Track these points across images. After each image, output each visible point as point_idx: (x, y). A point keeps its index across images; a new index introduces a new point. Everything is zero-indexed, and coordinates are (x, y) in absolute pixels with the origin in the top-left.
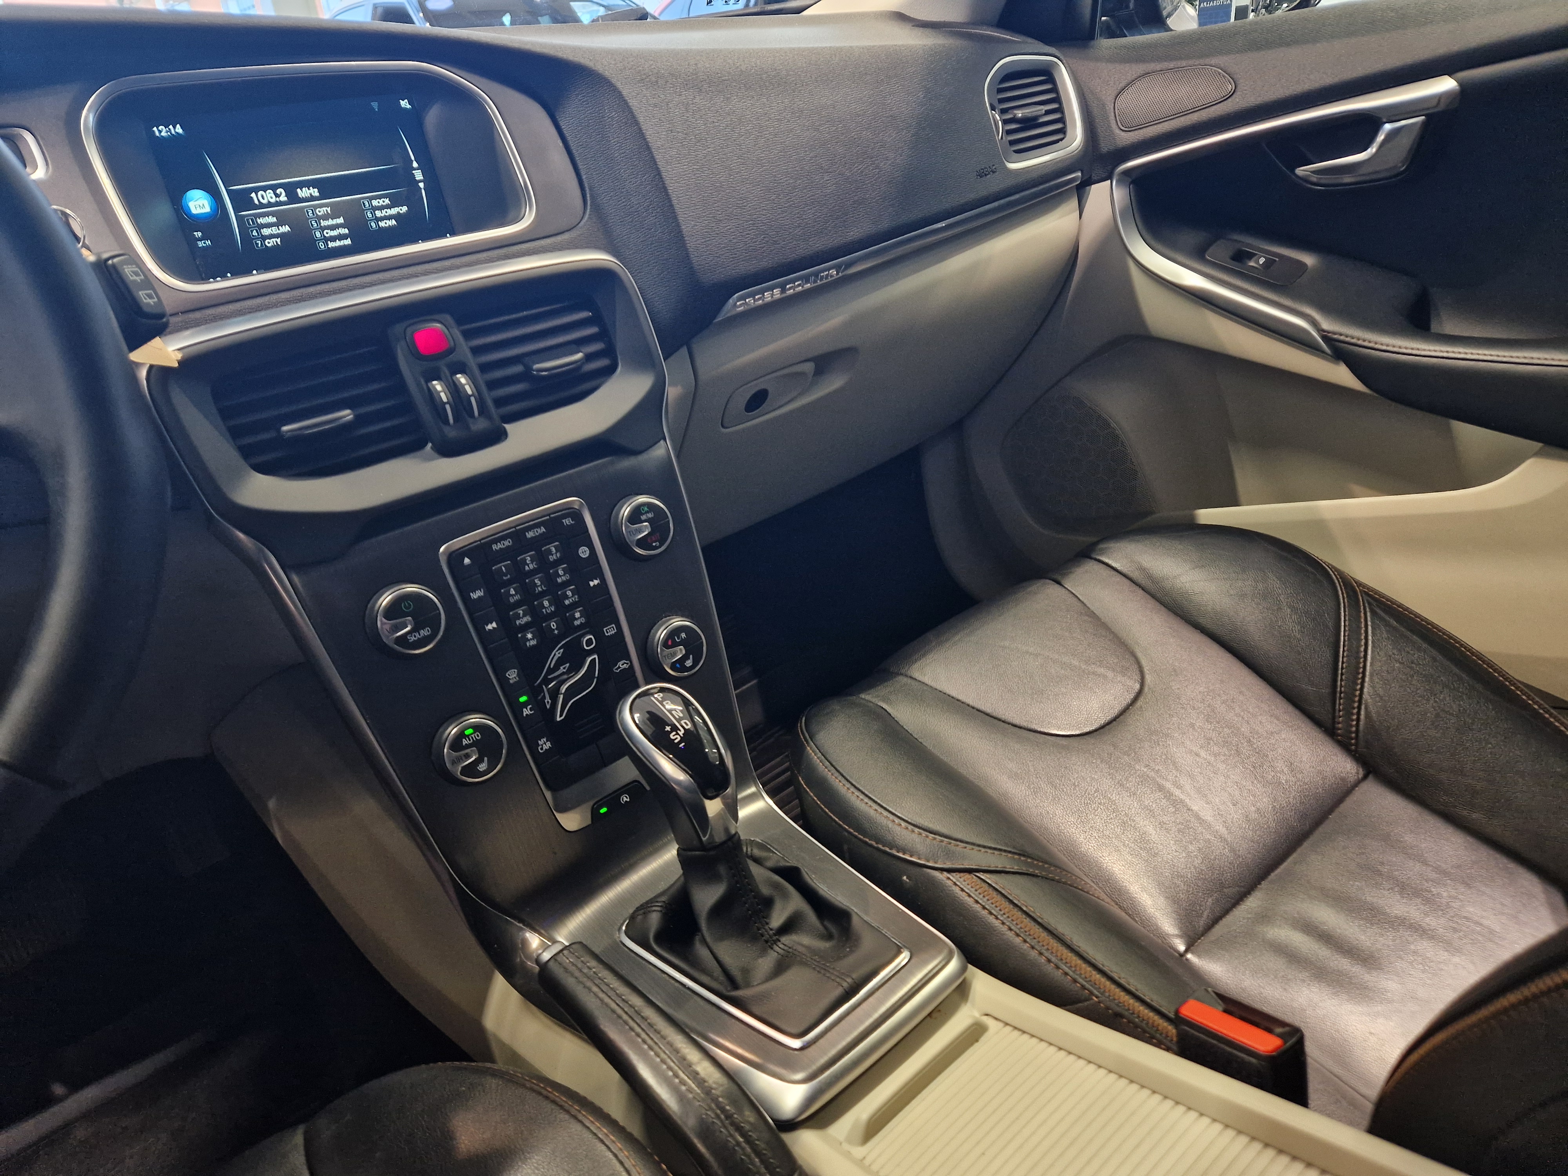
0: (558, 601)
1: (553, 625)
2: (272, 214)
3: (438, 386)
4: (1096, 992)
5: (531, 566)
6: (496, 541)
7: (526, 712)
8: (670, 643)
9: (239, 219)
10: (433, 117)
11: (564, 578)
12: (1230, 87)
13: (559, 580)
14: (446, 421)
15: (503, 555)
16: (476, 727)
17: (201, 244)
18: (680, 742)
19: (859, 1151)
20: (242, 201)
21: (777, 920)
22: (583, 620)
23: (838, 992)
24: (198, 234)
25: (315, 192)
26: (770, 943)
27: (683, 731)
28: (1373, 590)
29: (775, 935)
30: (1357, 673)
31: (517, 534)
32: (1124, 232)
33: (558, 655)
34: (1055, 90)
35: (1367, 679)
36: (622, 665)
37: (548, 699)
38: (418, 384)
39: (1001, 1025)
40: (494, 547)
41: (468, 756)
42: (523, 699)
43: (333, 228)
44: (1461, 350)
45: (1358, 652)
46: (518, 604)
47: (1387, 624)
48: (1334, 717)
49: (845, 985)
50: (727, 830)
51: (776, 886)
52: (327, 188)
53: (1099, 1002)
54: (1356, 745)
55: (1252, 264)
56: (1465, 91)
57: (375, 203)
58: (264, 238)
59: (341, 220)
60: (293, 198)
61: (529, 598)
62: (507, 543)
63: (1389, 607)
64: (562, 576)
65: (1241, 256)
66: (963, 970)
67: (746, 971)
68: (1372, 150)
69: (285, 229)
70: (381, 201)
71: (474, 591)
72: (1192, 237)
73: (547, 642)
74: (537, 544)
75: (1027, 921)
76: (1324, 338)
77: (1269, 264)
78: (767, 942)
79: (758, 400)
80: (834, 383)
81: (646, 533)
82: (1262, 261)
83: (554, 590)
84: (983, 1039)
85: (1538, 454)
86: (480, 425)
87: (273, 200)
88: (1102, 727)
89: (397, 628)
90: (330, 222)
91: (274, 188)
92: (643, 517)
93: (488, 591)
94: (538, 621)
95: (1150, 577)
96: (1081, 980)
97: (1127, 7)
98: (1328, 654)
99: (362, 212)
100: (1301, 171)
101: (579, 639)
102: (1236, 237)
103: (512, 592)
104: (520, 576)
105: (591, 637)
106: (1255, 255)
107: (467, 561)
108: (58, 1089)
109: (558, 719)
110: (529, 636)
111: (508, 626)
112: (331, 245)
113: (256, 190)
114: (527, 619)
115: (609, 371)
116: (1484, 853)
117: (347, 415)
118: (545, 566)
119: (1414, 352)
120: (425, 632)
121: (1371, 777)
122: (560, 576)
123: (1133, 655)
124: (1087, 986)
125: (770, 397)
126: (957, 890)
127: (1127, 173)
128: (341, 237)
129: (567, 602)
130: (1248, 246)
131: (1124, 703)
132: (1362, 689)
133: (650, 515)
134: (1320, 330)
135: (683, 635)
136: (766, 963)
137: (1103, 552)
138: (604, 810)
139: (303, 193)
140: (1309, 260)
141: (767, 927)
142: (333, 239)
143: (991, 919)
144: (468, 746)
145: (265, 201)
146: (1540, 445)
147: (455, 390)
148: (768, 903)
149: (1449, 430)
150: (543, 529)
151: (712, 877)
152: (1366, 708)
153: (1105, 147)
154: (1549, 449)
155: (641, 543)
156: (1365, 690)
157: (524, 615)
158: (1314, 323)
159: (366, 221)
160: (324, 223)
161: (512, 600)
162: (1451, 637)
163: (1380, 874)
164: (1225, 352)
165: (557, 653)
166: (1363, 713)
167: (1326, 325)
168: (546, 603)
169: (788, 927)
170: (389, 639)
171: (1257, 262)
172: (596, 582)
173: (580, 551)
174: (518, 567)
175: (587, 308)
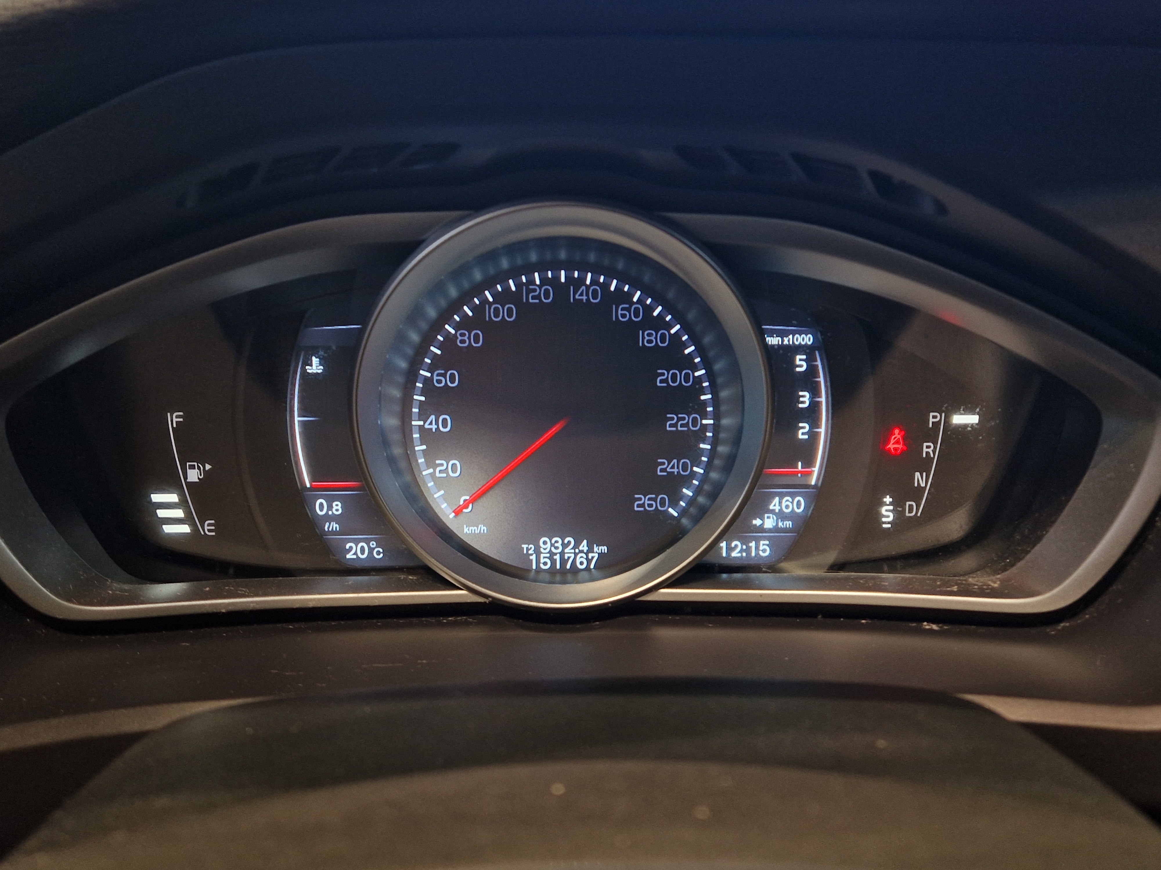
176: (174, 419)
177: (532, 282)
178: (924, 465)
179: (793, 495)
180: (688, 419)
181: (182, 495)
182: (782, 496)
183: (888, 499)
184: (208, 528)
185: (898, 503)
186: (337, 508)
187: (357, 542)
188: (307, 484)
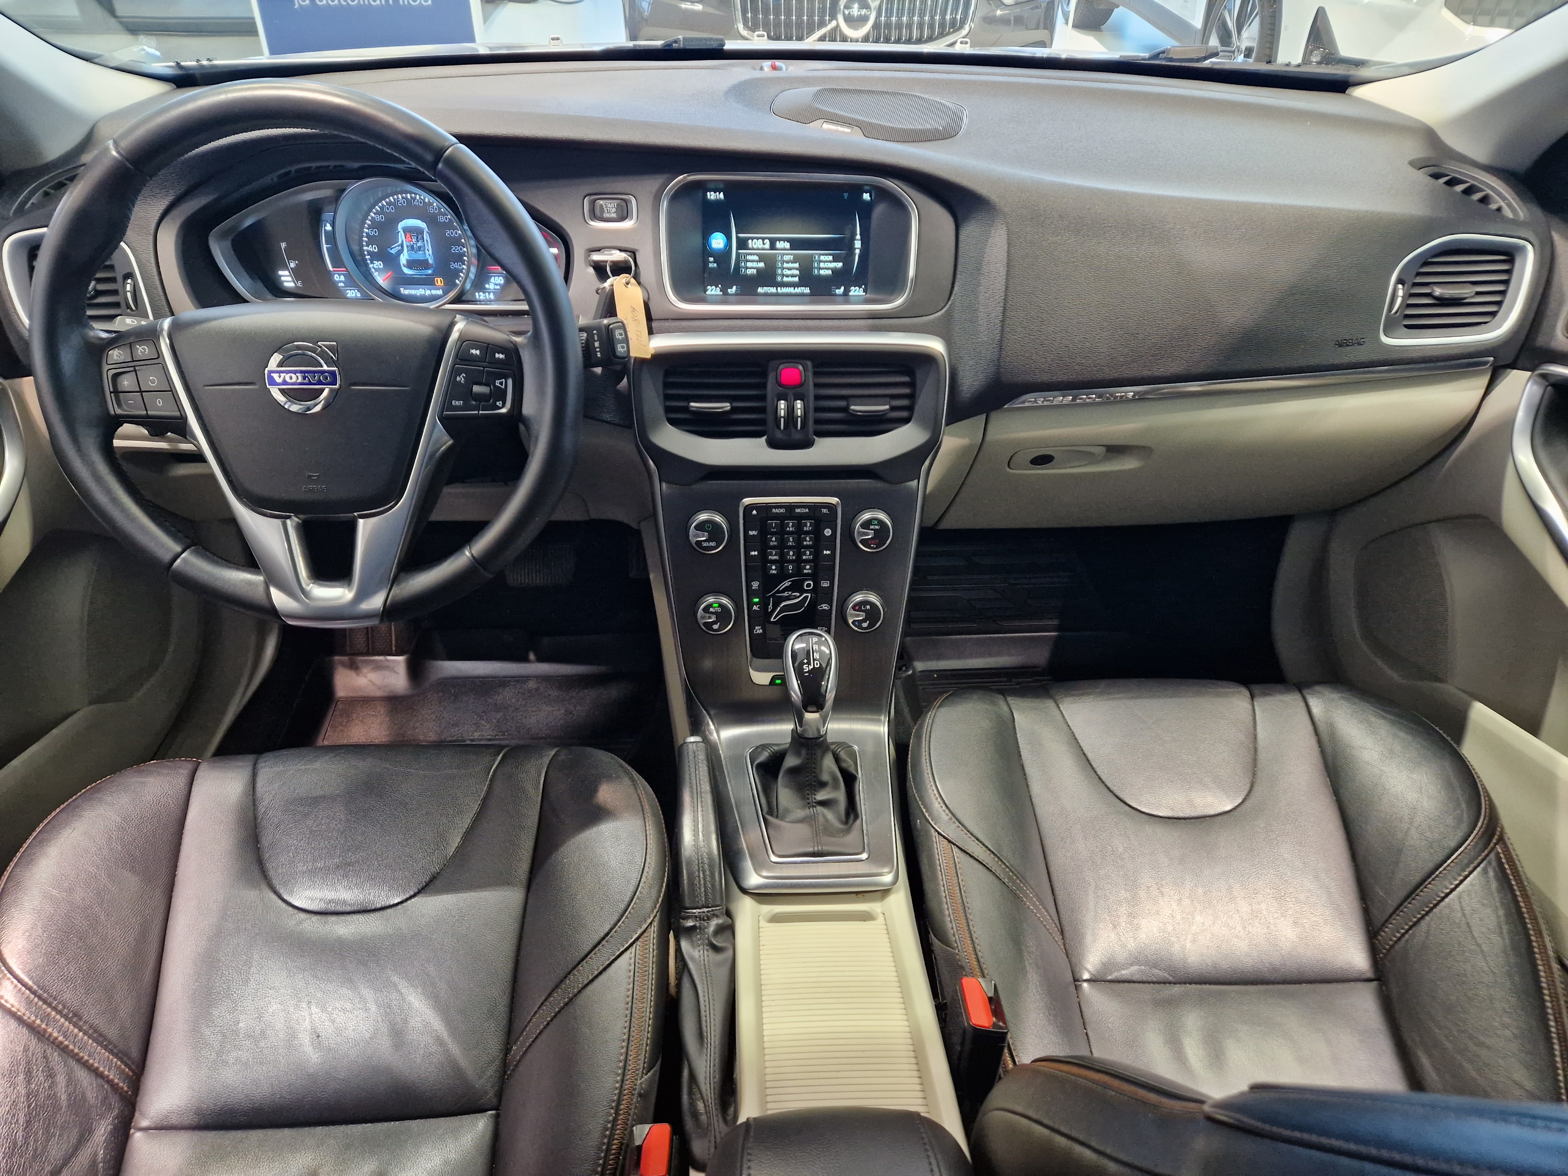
0: (799, 555)
1: (790, 567)
2: (757, 254)
3: (782, 404)
4: (960, 948)
5: (790, 529)
6: (776, 507)
7: (755, 608)
8: (857, 608)
9: (738, 255)
10: (879, 210)
11: (808, 543)
13: (805, 543)
14: (779, 427)
15: (776, 517)
16: (721, 605)
17: (711, 265)
18: (806, 672)
19: (763, 923)
20: (742, 244)
21: (821, 796)
22: (810, 571)
23: (811, 850)
24: (711, 259)
25: (787, 245)
26: (810, 805)
27: (812, 667)
29: (815, 803)
31: (790, 507)
33: (787, 585)
34: (1506, 272)
36: (825, 607)
37: (770, 606)
38: (773, 400)
39: (884, 922)
40: (774, 510)
41: (710, 618)
42: (756, 600)
43: (790, 269)
46: (774, 548)
48: (1383, 925)
49: (816, 849)
50: (819, 731)
51: (835, 779)
52: (796, 244)
53: (958, 954)
54: (1385, 955)
57: (822, 258)
58: (747, 268)
59: (797, 265)
60: (773, 247)
61: (782, 547)
62: (782, 511)
64: (808, 542)
66: (892, 884)
67: (787, 811)
69: (762, 265)
70: (826, 257)
71: (752, 530)
73: (782, 576)
74: (801, 518)
78: (809, 804)
79: (1043, 460)
80: (1129, 464)
81: (870, 537)
83: (799, 548)
84: (869, 923)
86: (797, 436)
87: (760, 247)
88: (1166, 818)
89: (698, 536)
90: (790, 265)
91: (763, 239)
92: (872, 527)
93: (760, 534)
94: (782, 561)
96: (957, 937)
99: (812, 262)
101: (803, 581)
103: (774, 539)
104: (782, 532)
105: (812, 583)
107: (754, 512)
108: (532, 656)
109: (772, 620)
110: (774, 567)
111: (764, 557)
112: (785, 279)
113: (752, 239)
114: (776, 558)
115: (906, 421)
117: (726, 406)
118: (799, 532)
120: (713, 544)
121: (1373, 983)
122: (806, 541)
124: (958, 942)
125: (1055, 461)
126: (937, 848)
127: (1547, 374)
128: (793, 276)
129: (804, 557)
132: (1420, 919)
133: (877, 527)
135: (868, 607)
136: (801, 813)
138: (779, 682)
139: (779, 245)
141: (813, 796)
142: (787, 276)
144: (713, 612)
145: (755, 247)
147: (791, 410)
148: (823, 785)
150: (807, 510)
151: (798, 754)
152: (1412, 935)
155: (864, 542)
157: (775, 555)
159: (812, 268)
160: (785, 265)
161: (771, 544)
165: (787, 583)
168: (791, 553)
169: (827, 804)
170: (693, 540)
172: (828, 552)
173: (826, 531)
174: (783, 526)
175: (908, 376)
176: (283, 245)
177: (398, 198)
179: (499, 276)
181: (290, 272)
182: (495, 276)
184: (299, 284)
186: (342, 278)
187: (350, 290)
188: (331, 269)
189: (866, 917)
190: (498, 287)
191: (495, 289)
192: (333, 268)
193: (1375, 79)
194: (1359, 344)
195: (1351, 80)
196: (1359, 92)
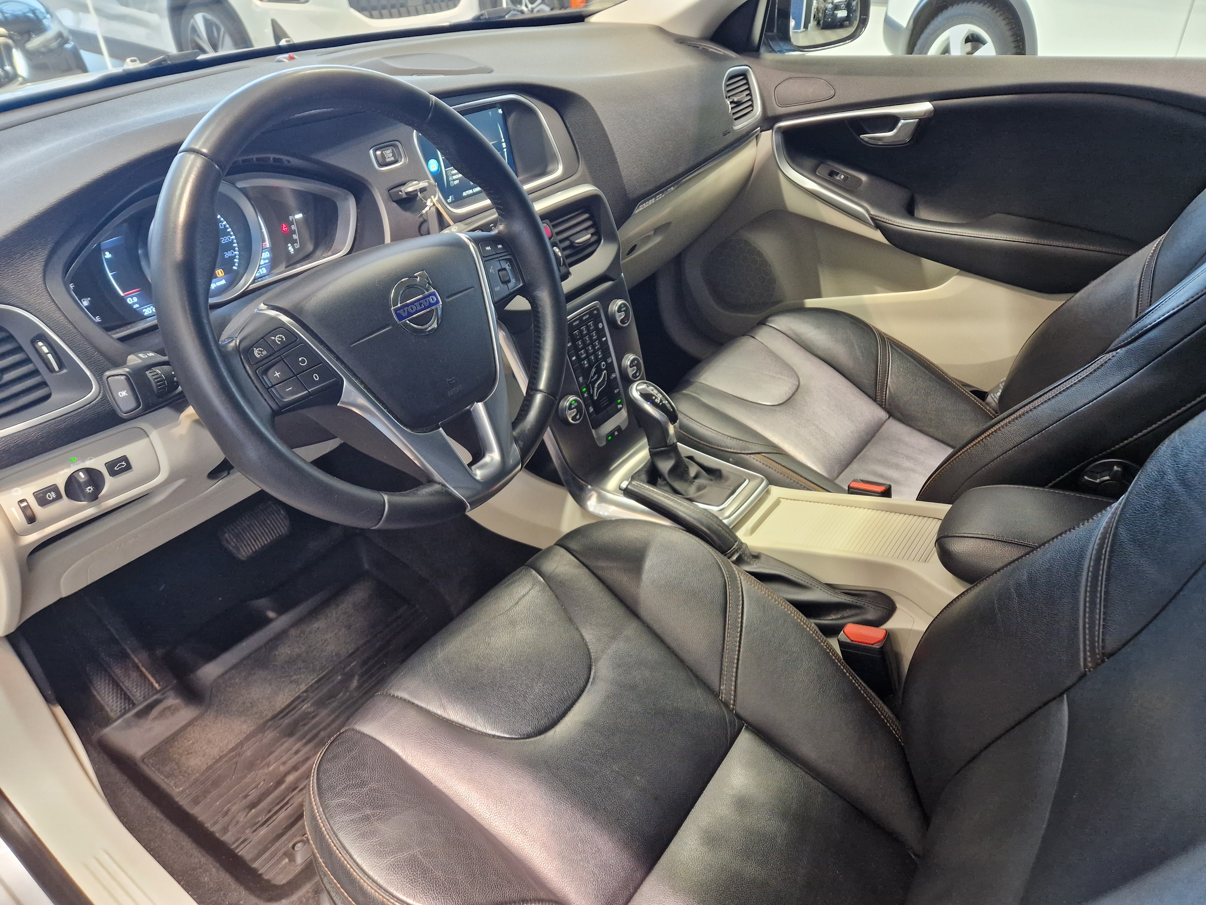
0: (593, 347)
1: (593, 358)
5: (585, 332)
7: (585, 395)
8: (632, 365)
9: (446, 172)
10: (512, 118)
12: (832, 93)
13: (594, 338)
15: (577, 327)
16: (575, 401)
18: (659, 403)
19: (750, 537)
22: (601, 356)
23: (730, 491)
26: (692, 482)
27: (659, 399)
28: (890, 337)
29: (693, 479)
30: (886, 373)
31: (580, 318)
32: (779, 159)
33: (594, 371)
34: (747, 83)
35: (889, 376)
36: (613, 376)
37: (591, 390)
39: (785, 499)
40: (575, 322)
41: (574, 413)
42: (584, 390)
44: (929, 227)
45: (886, 365)
46: (582, 349)
47: (897, 351)
48: (876, 393)
54: (885, 405)
55: (838, 178)
56: (937, 111)
58: (453, 180)
61: (585, 346)
62: (578, 322)
63: (897, 344)
64: (594, 336)
65: (832, 174)
66: (767, 486)
68: (895, 131)
72: (810, 162)
73: (591, 365)
74: (586, 322)
75: (784, 469)
76: (872, 218)
77: (846, 178)
78: (690, 481)
79: (633, 249)
80: (658, 239)
81: (623, 317)
82: (842, 177)
83: (592, 342)
84: (780, 504)
85: (957, 274)
88: (786, 401)
92: (622, 310)
93: (572, 343)
94: (588, 356)
95: (795, 334)
97: (773, 31)
98: (873, 366)
100: (862, 136)
101: (600, 364)
102: (830, 163)
103: (580, 343)
104: (582, 336)
105: (604, 363)
106: (839, 173)
109: (596, 399)
110: (585, 362)
111: (579, 359)
114: (585, 355)
115: (598, 242)
116: (936, 443)
118: (589, 332)
119: (910, 227)
121: (891, 418)
123: (793, 370)
125: (637, 247)
126: (754, 461)
127: (779, 128)
129: (596, 348)
130: (836, 169)
131: (794, 391)
132: (887, 381)
133: (624, 309)
134: (869, 214)
135: (635, 363)
136: (693, 488)
137: (772, 322)
138: (610, 438)
140: (864, 178)
141: (690, 476)
143: (770, 470)
144: (574, 408)
146: (958, 270)
149: (920, 263)
150: (588, 315)
151: (663, 459)
152: (889, 389)
153: (770, 114)
154: (963, 272)
155: (621, 322)
156: (889, 381)
157: (584, 353)
158: (867, 211)
161: (580, 347)
162: (922, 356)
163: (898, 453)
164: (824, 221)
166: (888, 391)
167: (872, 212)
168: (590, 348)
169: (696, 477)
171: (840, 178)
172: (605, 339)
173: (599, 325)
174: (581, 332)
175: (587, 213)
178: (294, 232)
180: (227, 238)
182: (262, 254)
183: (289, 245)
184: (98, 319)
185: (292, 245)
186: (135, 299)
187: (146, 308)
188: (122, 294)
189: (777, 503)
190: (267, 261)
191: (265, 264)
192: (124, 293)
193: (598, 11)
194: (729, 132)
195: (584, 14)
196: (593, 19)
